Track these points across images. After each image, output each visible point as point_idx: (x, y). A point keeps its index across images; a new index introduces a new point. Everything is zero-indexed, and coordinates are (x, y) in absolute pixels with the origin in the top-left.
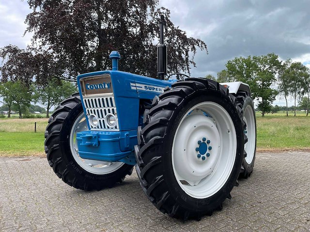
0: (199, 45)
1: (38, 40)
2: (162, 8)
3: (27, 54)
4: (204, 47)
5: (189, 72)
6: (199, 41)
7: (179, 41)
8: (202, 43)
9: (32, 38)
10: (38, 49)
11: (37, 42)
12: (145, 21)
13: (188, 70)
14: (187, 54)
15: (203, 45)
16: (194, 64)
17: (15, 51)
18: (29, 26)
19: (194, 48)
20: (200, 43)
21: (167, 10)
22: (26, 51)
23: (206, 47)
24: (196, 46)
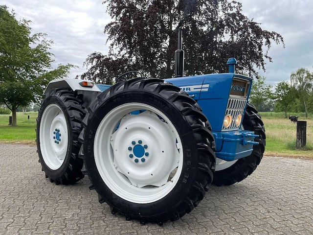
0: (274, 38)
1: (115, 46)
2: (233, 2)
3: (110, 59)
4: (280, 40)
5: (263, 68)
6: (275, 33)
7: (251, 36)
8: (278, 35)
9: (110, 46)
10: (117, 54)
11: (114, 49)
12: (217, 17)
13: (263, 65)
14: (260, 49)
15: (279, 38)
16: (270, 58)
17: (99, 57)
18: (109, 35)
19: (268, 42)
20: (275, 36)
21: (239, 3)
22: (108, 57)
23: (282, 40)
24: (270, 40)
